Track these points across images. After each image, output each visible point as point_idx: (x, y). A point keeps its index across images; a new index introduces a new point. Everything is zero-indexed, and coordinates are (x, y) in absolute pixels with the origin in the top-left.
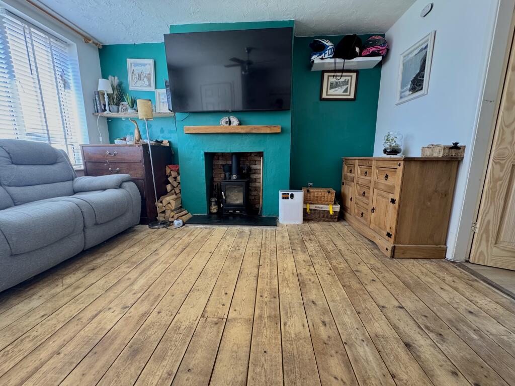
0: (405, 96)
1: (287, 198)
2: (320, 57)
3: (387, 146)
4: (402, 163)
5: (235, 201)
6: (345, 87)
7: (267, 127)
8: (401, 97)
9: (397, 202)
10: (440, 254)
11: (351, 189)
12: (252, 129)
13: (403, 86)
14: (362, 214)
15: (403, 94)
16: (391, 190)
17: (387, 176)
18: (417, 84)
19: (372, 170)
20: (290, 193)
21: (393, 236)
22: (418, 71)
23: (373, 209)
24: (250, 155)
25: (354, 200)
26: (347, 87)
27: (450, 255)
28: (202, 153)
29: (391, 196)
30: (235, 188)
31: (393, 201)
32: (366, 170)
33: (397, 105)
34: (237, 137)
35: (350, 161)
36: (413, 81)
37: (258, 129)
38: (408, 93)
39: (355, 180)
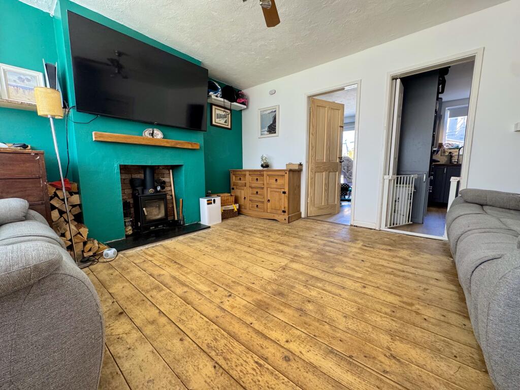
0: (264, 134)
1: (211, 203)
2: (216, 95)
3: (263, 163)
4: (287, 172)
5: (155, 215)
6: (225, 119)
7: (189, 143)
8: (262, 134)
9: (287, 193)
10: (299, 217)
11: (243, 192)
12: (177, 143)
13: (262, 128)
14: (257, 206)
15: (263, 133)
16: (282, 187)
17: (276, 180)
18: (272, 129)
19: (265, 178)
20: (213, 199)
21: (287, 212)
22: (271, 123)
23: (269, 200)
24: (158, 168)
25: (248, 199)
26: (226, 120)
27: (303, 216)
28: (116, 165)
29: (283, 190)
30: (156, 202)
31: (284, 193)
32: (256, 177)
33: (259, 138)
34: (157, 150)
35: (237, 172)
36: (269, 127)
37: (182, 144)
38: (266, 133)
39: (248, 185)
